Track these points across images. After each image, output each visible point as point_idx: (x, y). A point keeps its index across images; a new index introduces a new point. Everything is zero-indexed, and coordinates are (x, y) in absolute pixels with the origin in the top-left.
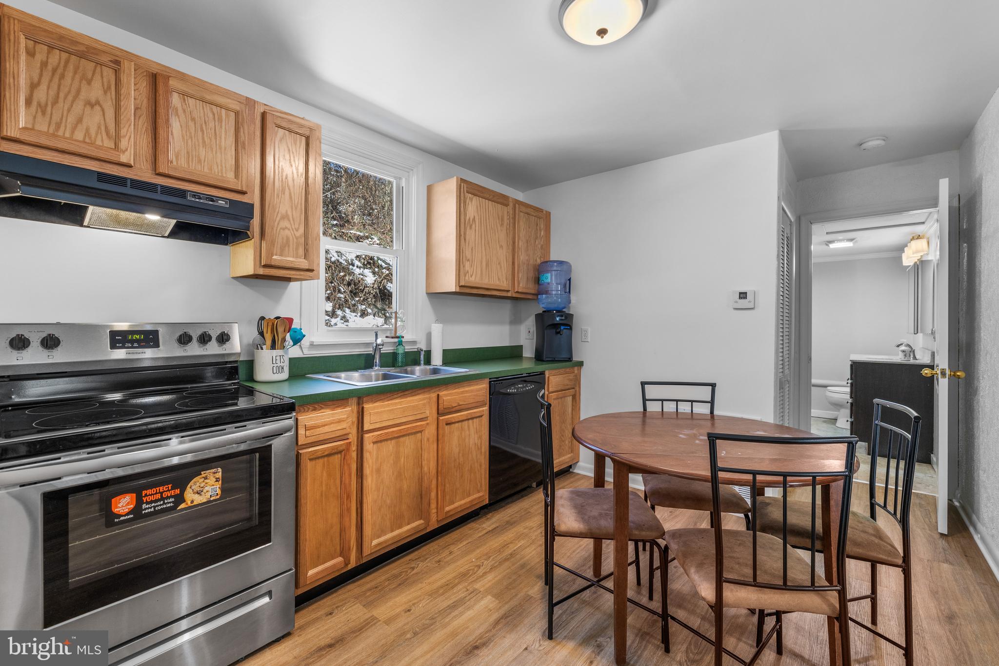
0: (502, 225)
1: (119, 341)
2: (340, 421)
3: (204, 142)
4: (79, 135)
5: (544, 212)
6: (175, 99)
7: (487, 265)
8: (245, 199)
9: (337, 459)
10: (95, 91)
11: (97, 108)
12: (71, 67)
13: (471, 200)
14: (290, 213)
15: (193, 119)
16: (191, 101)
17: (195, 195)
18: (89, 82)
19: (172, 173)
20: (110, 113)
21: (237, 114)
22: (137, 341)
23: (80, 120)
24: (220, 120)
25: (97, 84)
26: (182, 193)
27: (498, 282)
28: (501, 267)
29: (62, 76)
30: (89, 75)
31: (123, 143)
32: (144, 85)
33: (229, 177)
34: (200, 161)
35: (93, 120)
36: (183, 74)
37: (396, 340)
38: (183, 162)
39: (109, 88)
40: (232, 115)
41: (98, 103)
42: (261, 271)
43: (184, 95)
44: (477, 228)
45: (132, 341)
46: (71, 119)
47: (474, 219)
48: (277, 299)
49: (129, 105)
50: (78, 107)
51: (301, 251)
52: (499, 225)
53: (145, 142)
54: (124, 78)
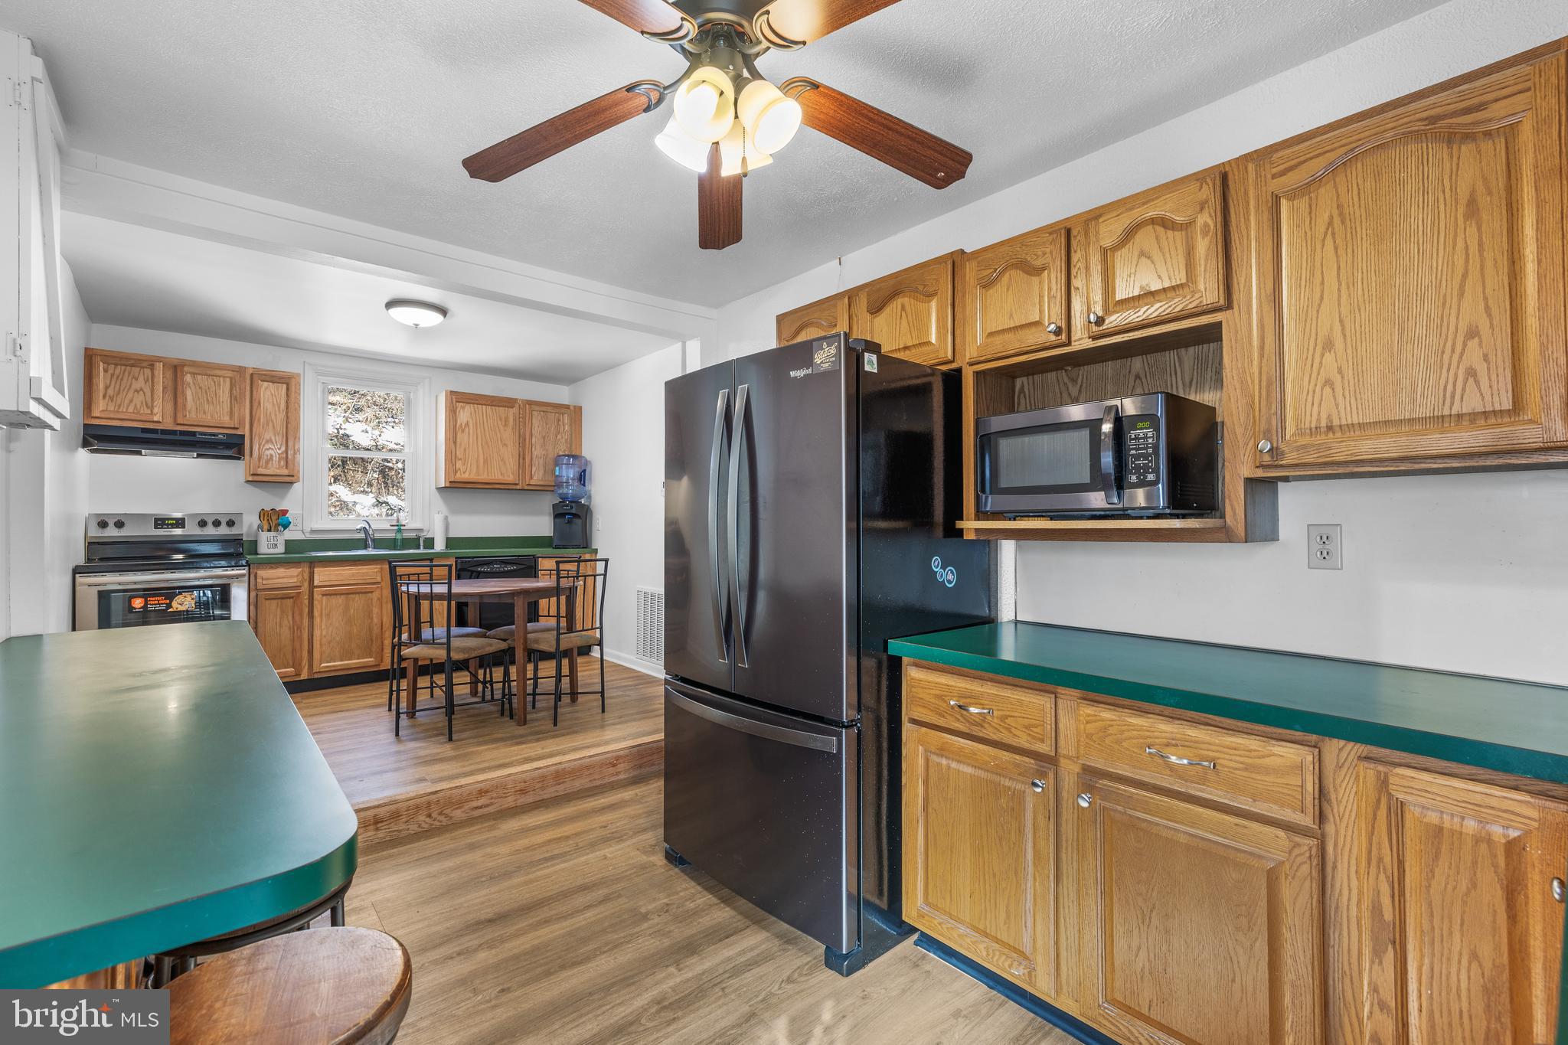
0: (506, 425)
1: (159, 524)
2: (291, 577)
3: (208, 400)
4: (131, 409)
5: (572, 408)
6: (188, 378)
7: (485, 462)
8: (239, 432)
9: (289, 602)
10: (140, 383)
11: (141, 392)
12: (127, 373)
13: (463, 408)
14: (273, 438)
15: (200, 388)
16: (199, 377)
17: (202, 434)
18: (137, 379)
19: (185, 423)
20: (148, 394)
21: (231, 378)
22: (171, 524)
23: (131, 401)
24: (219, 385)
25: (141, 378)
26: (193, 434)
27: (500, 477)
28: (505, 463)
29: (122, 379)
30: (137, 375)
31: (156, 410)
32: (169, 374)
33: (226, 420)
34: (205, 413)
35: (139, 399)
36: (194, 362)
37: (396, 528)
38: (193, 415)
39: (148, 380)
40: (228, 379)
41: (141, 389)
42: (250, 479)
43: (194, 374)
44: (471, 431)
45: (168, 525)
46: (127, 402)
47: (467, 424)
48: (282, 497)
49: (159, 388)
50: (130, 395)
51: (283, 463)
52: (501, 427)
53: (169, 406)
54: (156, 373)
